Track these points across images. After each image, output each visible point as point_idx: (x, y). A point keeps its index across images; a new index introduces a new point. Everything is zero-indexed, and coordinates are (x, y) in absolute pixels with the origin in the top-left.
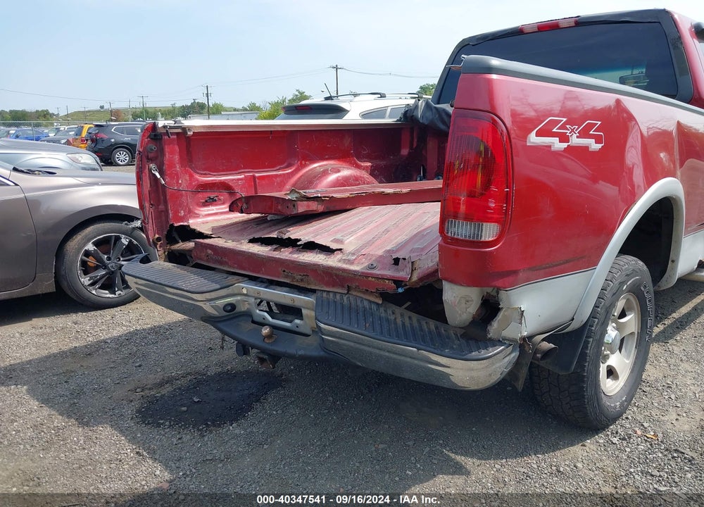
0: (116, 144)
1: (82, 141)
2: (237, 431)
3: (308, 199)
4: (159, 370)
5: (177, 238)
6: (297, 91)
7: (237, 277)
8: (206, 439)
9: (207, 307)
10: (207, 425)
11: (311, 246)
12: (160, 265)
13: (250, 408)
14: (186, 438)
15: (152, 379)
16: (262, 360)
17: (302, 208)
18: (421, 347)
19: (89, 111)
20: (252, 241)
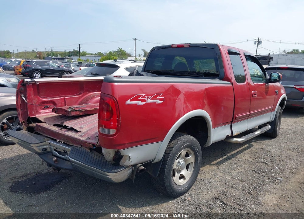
0: (35, 69)
1: (20, 67)
2: (45, 195)
3: (76, 111)
4: (23, 171)
5: (31, 121)
6: (119, 48)
7: (48, 138)
8: (32, 198)
9: (37, 149)
10: (35, 193)
11: (72, 129)
12: (24, 132)
13: (53, 186)
14: (25, 197)
15: (20, 174)
16: (54, 169)
17: (73, 114)
18: (98, 168)
19: (28, 52)
20: (55, 125)
